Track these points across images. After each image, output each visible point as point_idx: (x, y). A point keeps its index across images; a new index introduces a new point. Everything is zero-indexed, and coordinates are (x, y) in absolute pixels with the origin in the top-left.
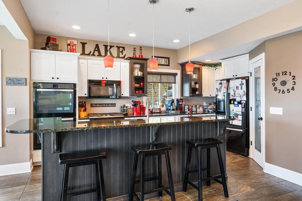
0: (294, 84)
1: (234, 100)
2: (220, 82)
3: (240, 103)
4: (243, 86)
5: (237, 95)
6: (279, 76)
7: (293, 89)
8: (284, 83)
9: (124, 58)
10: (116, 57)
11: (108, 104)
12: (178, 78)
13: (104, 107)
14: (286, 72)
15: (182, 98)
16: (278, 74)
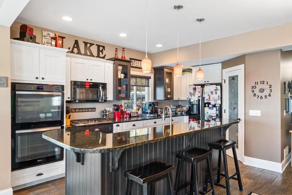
0: (271, 91)
1: (209, 104)
2: (194, 87)
3: (214, 106)
4: (217, 91)
5: (211, 99)
6: (258, 84)
7: (270, 95)
8: (262, 91)
9: (104, 58)
10: (96, 57)
11: (88, 109)
12: (151, 82)
13: (84, 112)
14: (264, 82)
15: (155, 101)
16: (257, 83)
